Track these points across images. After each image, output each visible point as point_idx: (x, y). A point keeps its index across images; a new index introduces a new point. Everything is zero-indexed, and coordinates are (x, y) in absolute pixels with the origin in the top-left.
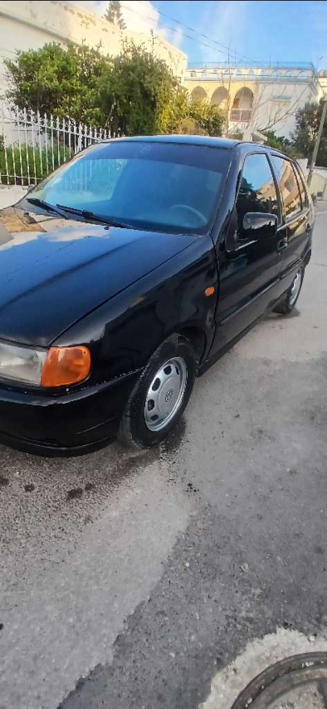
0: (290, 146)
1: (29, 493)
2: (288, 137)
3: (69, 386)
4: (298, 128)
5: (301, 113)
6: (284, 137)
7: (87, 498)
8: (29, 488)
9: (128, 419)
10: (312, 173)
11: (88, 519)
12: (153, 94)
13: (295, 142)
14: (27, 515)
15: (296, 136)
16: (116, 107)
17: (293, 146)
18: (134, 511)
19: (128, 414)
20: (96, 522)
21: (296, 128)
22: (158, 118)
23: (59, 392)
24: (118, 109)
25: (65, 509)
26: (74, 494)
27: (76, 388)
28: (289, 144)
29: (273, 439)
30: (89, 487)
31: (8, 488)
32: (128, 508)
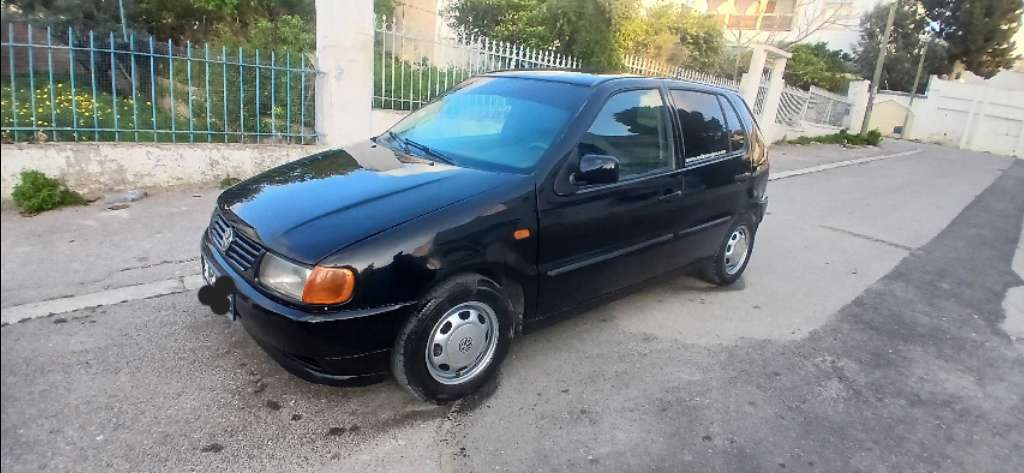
0: (850, 63)
1: (294, 422)
2: (847, 50)
3: (329, 306)
4: (863, 38)
5: (868, 18)
6: (841, 51)
7: (347, 438)
8: (296, 418)
9: (402, 358)
10: (874, 102)
11: (336, 456)
12: (608, 10)
13: (857, 57)
14: (282, 440)
15: (860, 49)
16: (562, 25)
17: (855, 62)
18: (386, 460)
19: (402, 352)
20: (342, 459)
21: (860, 38)
22: (614, 36)
23: (318, 309)
24: (565, 27)
25: (319, 443)
26: (335, 431)
27: (336, 308)
28: (851, 60)
29: (593, 422)
30: (355, 429)
31: (278, 413)
32: (381, 456)
